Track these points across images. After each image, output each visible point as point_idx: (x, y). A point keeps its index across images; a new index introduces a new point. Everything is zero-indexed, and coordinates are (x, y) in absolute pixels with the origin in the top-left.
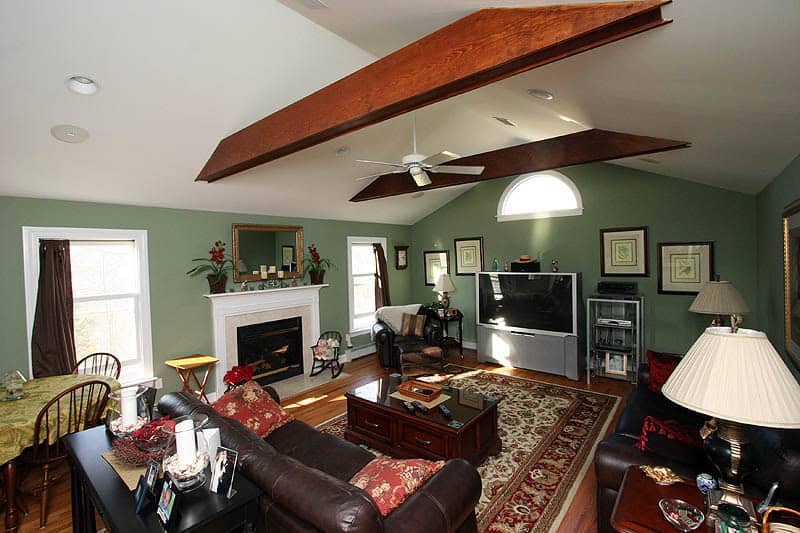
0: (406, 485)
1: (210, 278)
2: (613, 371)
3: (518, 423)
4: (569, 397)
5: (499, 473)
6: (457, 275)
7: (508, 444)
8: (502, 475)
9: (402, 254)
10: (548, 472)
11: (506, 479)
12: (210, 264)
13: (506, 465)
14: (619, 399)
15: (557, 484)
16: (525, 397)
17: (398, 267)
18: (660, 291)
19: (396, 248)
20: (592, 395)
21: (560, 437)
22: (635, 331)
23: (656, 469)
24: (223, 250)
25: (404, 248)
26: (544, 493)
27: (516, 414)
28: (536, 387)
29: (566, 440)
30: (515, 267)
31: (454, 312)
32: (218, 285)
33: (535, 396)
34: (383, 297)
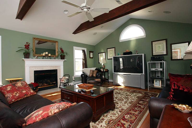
1: (24, 53)
2: (157, 86)
3: (123, 100)
4: (142, 93)
5: (113, 116)
6: (108, 59)
7: (118, 107)
8: (114, 117)
9: (91, 54)
10: (131, 116)
11: (115, 118)
12: (24, 49)
13: (116, 113)
14: (159, 94)
15: (135, 120)
16: (127, 93)
17: (90, 58)
18: (172, 59)
19: (90, 52)
20: (149, 93)
21: (138, 104)
22: (164, 72)
24: (29, 45)
25: (92, 52)
26: (129, 123)
27: (123, 98)
28: (131, 91)
29: (140, 105)
30: (125, 54)
31: (106, 70)
32: (27, 55)
33: (130, 93)
34: (85, 65)
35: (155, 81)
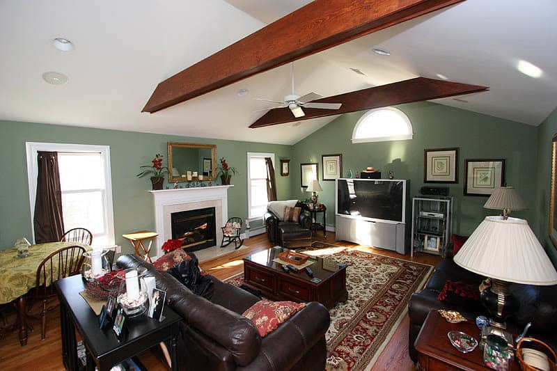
0: (279, 318)
1: (152, 179)
2: (430, 249)
3: (361, 281)
4: (398, 266)
5: (345, 314)
6: (324, 180)
7: (352, 295)
8: (348, 315)
9: (285, 165)
10: (378, 314)
11: (350, 318)
12: (153, 169)
13: (351, 309)
14: (432, 267)
15: (384, 322)
16: (366, 265)
17: (282, 174)
18: (466, 194)
19: (281, 161)
20: (414, 265)
21: (389, 291)
22: (446, 221)
23: (449, 312)
24: (161, 160)
25: (287, 161)
26: (375, 328)
27: (359, 275)
28: (375, 258)
29: (393, 293)
30: (364, 175)
31: (320, 205)
32: (158, 184)
33: (374, 264)
34: (273, 195)
35: (426, 238)
